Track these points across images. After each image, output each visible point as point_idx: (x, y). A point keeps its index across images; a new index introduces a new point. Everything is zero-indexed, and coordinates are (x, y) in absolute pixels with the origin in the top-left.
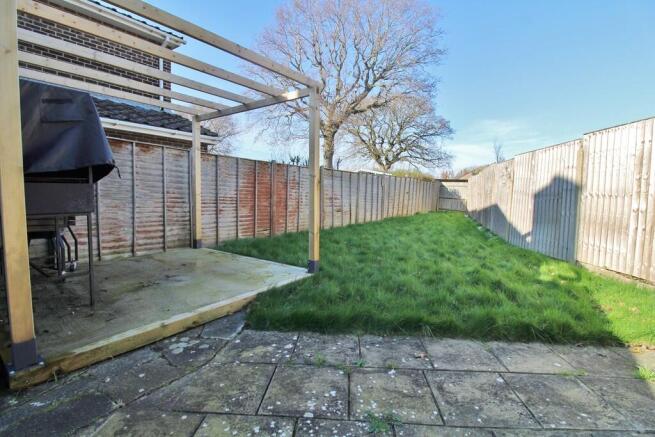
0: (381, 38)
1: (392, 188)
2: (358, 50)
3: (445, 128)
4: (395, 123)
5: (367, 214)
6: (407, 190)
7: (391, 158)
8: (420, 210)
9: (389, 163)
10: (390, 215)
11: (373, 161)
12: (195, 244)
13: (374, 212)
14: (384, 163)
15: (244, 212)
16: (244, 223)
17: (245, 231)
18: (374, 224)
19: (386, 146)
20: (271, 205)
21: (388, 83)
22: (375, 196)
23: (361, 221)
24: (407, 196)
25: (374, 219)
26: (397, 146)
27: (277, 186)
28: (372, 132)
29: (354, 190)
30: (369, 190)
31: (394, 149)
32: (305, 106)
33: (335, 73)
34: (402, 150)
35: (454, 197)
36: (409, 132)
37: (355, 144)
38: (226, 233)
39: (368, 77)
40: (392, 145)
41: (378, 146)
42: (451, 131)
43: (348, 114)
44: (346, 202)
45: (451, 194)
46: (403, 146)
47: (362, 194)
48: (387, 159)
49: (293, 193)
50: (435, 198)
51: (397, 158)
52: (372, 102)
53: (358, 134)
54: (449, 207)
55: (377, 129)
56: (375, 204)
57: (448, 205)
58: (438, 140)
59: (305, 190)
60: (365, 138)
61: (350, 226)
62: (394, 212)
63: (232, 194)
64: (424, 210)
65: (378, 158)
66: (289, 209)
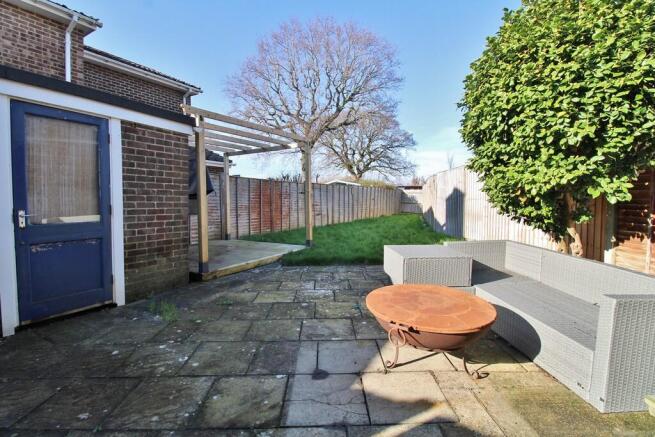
0: (349, 68)
1: (360, 195)
2: (329, 76)
3: (408, 141)
4: (364, 136)
5: (341, 217)
6: (372, 197)
7: (362, 167)
8: (385, 214)
9: (361, 173)
10: (360, 217)
11: (346, 170)
12: (227, 237)
13: (347, 215)
14: (356, 172)
15: (254, 216)
16: (254, 223)
17: (255, 229)
18: (346, 224)
19: (357, 157)
20: (271, 211)
21: (356, 104)
22: (346, 202)
23: (336, 221)
24: (372, 202)
25: (346, 221)
26: (367, 157)
27: (275, 198)
28: (344, 145)
29: (330, 198)
30: (342, 198)
31: (365, 160)
32: (284, 124)
33: (310, 96)
34: (372, 160)
35: (412, 201)
36: (378, 144)
37: (329, 157)
38: (243, 231)
39: (338, 99)
40: (362, 156)
41: (350, 157)
42: (414, 143)
43: (322, 132)
44: (324, 207)
45: (410, 199)
46: (372, 156)
47: (336, 201)
48: (358, 169)
49: (285, 202)
50: (398, 203)
51: (367, 168)
52: (342, 121)
53: (331, 147)
54: (409, 210)
55: (348, 142)
56: (346, 209)
57: (408, 208)
58: (403, 151)
59: (294, 200)
60: (337, 150)
61: (328, 225)
62: (363, 216)
63: (246, 203)
64: (388, 214)
65: (350, 168)
66: (284, 213)
